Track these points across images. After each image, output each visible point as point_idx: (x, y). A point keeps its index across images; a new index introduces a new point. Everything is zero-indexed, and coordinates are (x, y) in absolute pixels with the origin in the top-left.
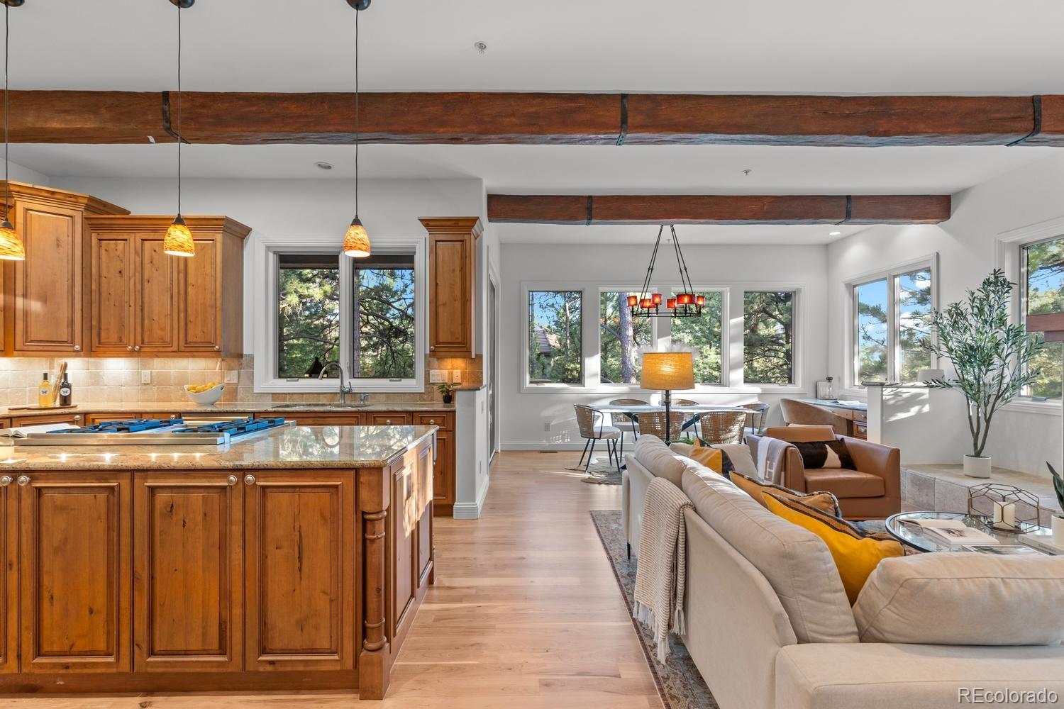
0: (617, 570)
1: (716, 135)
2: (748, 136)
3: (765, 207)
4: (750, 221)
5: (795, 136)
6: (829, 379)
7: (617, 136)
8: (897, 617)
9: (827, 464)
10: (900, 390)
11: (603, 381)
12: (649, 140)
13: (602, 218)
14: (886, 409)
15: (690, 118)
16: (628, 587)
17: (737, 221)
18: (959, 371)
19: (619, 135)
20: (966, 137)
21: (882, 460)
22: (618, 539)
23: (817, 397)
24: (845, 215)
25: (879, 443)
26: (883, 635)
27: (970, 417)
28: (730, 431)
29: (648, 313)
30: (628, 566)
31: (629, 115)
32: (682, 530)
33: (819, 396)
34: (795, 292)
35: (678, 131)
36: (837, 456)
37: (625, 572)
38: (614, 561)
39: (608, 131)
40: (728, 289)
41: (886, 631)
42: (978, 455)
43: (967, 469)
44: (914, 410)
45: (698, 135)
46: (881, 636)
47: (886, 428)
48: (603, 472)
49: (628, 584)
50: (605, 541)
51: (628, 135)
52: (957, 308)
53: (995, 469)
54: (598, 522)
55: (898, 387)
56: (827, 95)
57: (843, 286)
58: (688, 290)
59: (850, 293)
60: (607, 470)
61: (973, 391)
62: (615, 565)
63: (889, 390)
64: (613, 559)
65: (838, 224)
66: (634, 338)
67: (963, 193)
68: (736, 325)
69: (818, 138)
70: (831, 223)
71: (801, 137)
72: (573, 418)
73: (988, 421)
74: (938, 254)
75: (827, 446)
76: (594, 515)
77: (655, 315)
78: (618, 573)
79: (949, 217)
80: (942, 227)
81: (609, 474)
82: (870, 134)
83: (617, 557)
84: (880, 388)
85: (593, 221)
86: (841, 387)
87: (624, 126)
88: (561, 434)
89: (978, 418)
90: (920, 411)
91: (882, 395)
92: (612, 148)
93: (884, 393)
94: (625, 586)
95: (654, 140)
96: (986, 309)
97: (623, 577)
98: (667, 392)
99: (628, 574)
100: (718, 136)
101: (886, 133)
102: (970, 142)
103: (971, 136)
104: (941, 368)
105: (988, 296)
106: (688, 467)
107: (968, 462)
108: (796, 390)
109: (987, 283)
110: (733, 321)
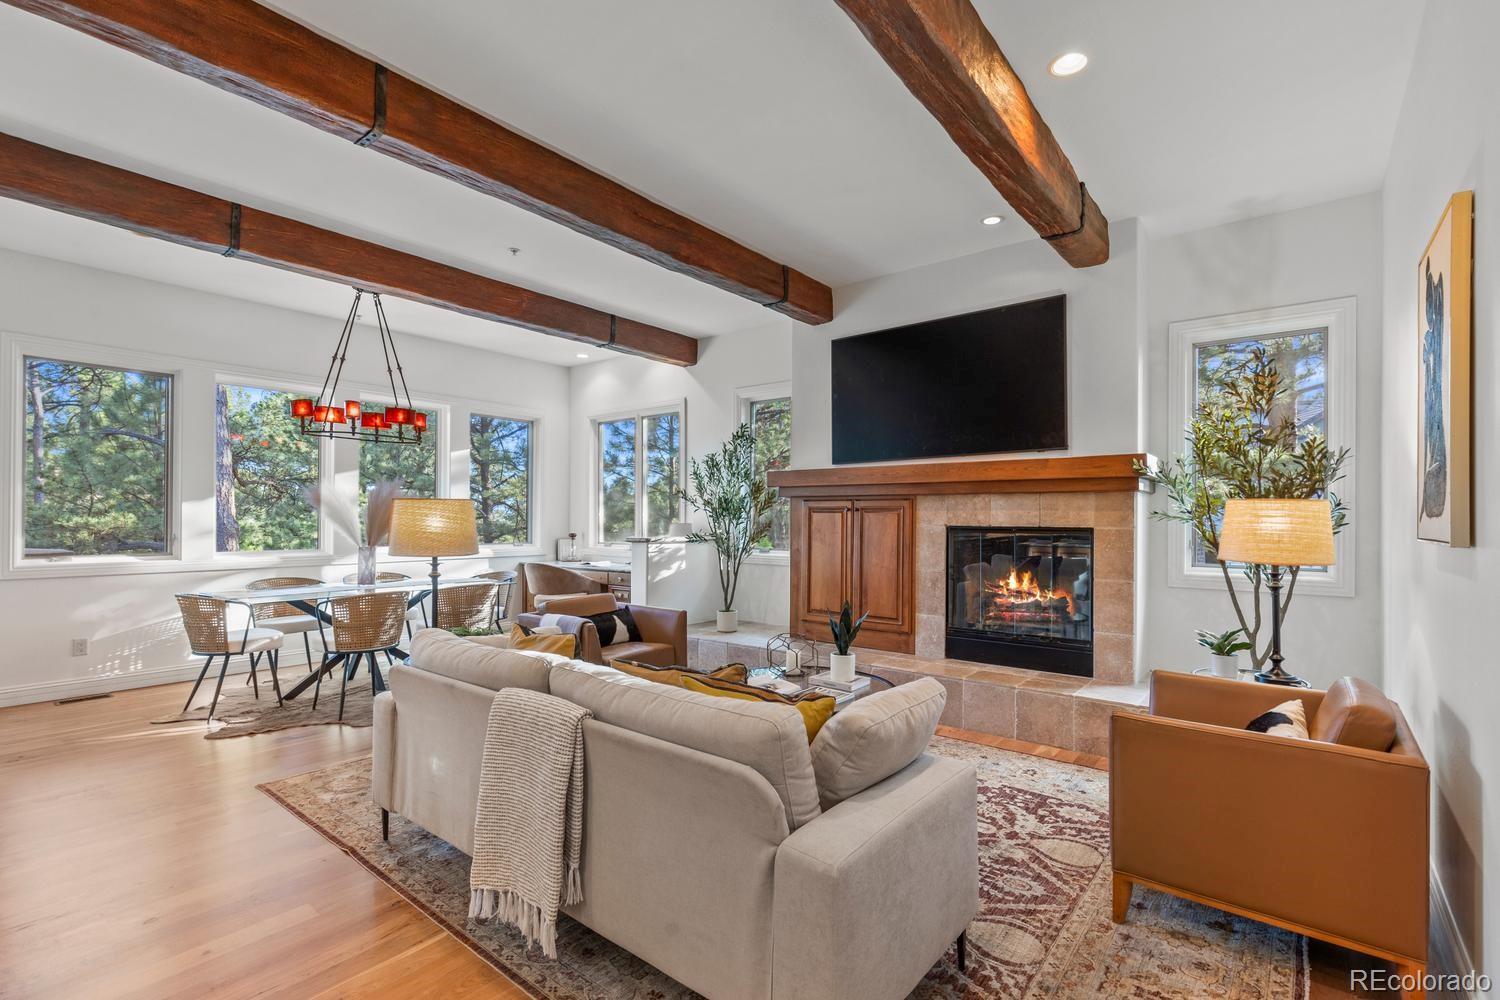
0: (376, 864)
1: (516, 191)
2: (554, 209)
3: (524, 305)
4: (504, 318)
5: (605, 230)
6: (573, 536)
7: (364, 129)
8: (853, 771)
9: (617, 638)
10: (663, 546)
11: (221, 547)
12: (416, 159)
13: (262, 252)
14: (652, 567)
15: (482, 151)
16: (410, 882)
17: (488, 314)
18: (712, 524)
19: (366, 129)
20: (742, 287)
21: (670, 626)
22: (347, 816)
23: (557, 559)
24: (609, 337)
25: (644, 605)
26: (836, 794)
27: (721, 571)
28: (479, 611)
29: (331, 431)
30: (391, 851)
31: (388, 103)
32: (579, 753)
33: (560, 557)
34: (532, 422)
35: (466, 164)
36: (625, 627)
37: (390, 861)
38: (361, 852)
39: (351, 116)
40: (448, 407)
41: (841, 790)
42: (728, 609)
43: (720, 626)
44: (675, 566)
45: (490, 180)
46: (835, 797)
47: (651, 588)
48: (248, 712)
49: (407, 879)
50: (325, 826)
51: (384, 137)
52: (712, 460)
53: (742, 623)
54: (290, 801)
55: (661, 543)
56: (636, 192)
57: (588, 420)
58: (403, 403)
59: (595, 430)
60: (254, 708)
61: (722, 544)
62: (367, 857)
63: (654, 546)
64: (357, 849)
65: (600, 346)
66: (235, 471)
67: (708, 339)
68: (460, 460)
69: (626, 241)
70: (593, 343)
71: (610, 232)
72: (176, 620)
73: (736, 574)
74: (686, 400)
75: (615, 617)
76: (273, 789)
77: (350, 435)
78: (380, 867)
79: (696, 363)
80: (688, 371)
81: (263, 715)
82: (676, 255)
83: (362, 844)
84: (645, 544)
85: (242, 252)
86: (585, 545)
87: (380, 118)
88: (120, 657)
89: (728, 571)
90: (679, 567)
91: (648, 552)
92: (345, 144)
93: (650, 550)
94: (404, 883)
95: (422, 161)
96: (734, 462)
97: (391, 871)
98: (435, 559)
99: (398, 863)
100: (517, 193)
101: (686, 260)
102: (742, 293)
103: (745, 287)
104: (689, 521)
105: (736, 449)
106: (554, 664)
107: (720, 617)
108: (534, 550)
109: (736, 437)
110: (456, 454)
